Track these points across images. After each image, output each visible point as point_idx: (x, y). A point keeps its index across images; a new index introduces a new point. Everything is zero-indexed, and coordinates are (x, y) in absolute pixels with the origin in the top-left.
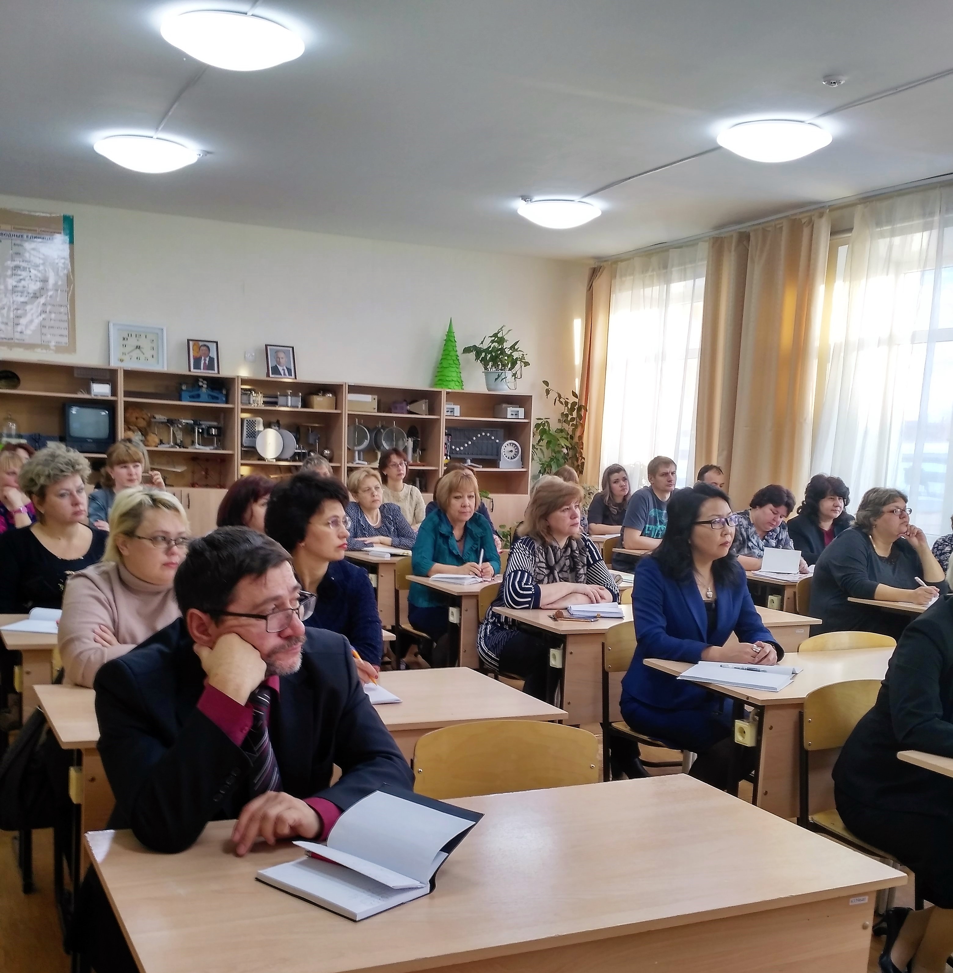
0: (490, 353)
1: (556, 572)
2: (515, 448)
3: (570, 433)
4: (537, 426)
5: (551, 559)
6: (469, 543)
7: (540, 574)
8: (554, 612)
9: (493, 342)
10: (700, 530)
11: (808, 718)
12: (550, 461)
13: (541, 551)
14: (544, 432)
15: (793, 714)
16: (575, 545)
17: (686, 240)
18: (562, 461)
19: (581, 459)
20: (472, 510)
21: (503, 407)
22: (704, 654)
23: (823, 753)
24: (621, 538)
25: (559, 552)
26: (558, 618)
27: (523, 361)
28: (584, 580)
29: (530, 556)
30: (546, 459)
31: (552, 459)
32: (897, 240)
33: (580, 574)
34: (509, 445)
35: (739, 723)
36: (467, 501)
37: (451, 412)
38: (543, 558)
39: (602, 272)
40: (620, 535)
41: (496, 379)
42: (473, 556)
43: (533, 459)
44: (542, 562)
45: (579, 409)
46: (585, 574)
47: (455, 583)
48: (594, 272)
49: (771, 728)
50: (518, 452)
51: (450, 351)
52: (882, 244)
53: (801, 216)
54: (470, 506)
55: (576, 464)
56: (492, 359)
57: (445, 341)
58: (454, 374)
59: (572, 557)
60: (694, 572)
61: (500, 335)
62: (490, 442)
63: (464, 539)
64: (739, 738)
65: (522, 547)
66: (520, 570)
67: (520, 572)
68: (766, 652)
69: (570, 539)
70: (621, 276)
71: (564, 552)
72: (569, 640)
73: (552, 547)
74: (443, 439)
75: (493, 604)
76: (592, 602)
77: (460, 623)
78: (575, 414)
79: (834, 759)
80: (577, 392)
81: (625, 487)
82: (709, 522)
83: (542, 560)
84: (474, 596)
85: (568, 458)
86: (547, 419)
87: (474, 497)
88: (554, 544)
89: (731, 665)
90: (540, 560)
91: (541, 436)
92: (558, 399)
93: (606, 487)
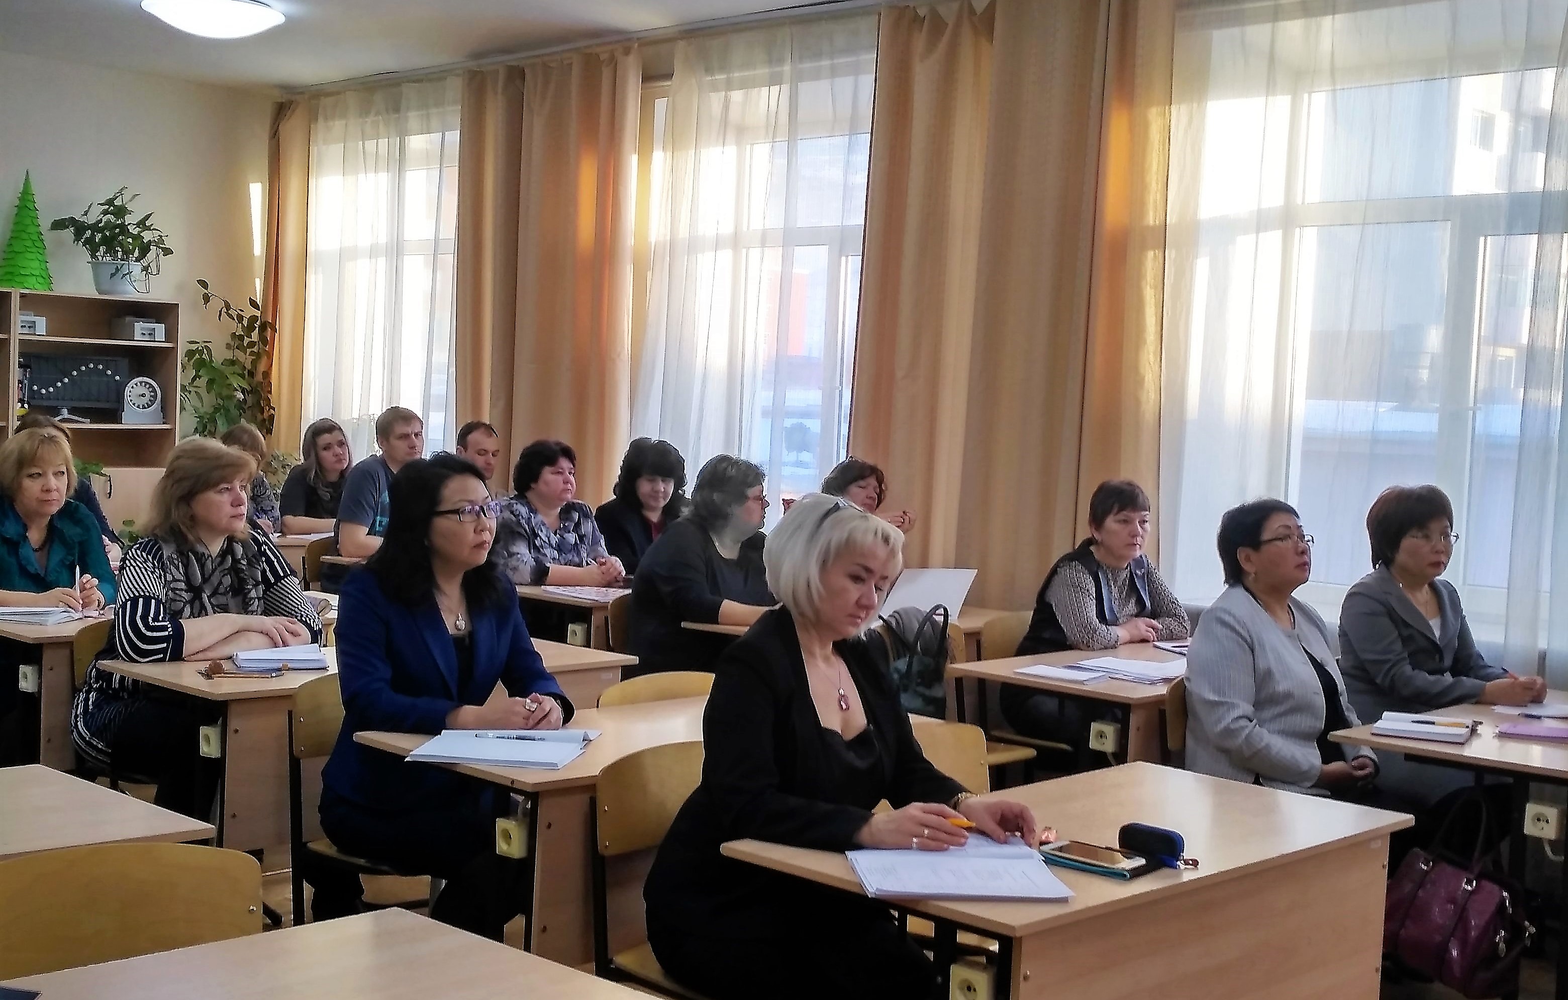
0: (101, 230)
1: (205, 597)
2: (151, 389)
3: (249, 366)
4: (190, 354)
5: (195, 574)
6: (58, 554)
7: (175, 600)
8: (207, 664)
9: (105, 213)
10: (442, 524)
11: (604, 807)
12: (213, 412)
13: (176, 562)
14: (201, 365)
15: (581, 801)
16: (239, 550)
17: (427, 71)
18: (234, 412)
19: (269, 410)
20: (61, 496)
21: (126, 321)
22: (449, 720)
23: (627, 858)
24: (335, 541)
25: (209, 563)
26: (214, 674)
27: (161, 246)
28: (257, 608)
29: (155, 571)
30: (207, 408)
31: (217, 409)
32: (737, 96)
33: (251, 599)
34: (139, 384)
35: (501, 824)
36: (53, 482)
37: (29, 327)
38: (180, 573)
39: (294, 111)
40: (333, 534)
41: (113, 275)
42: (65, 575)
43: (183, 408)
44: (179, 581)
45: (263, 327)
46: (259, 599)
47: (29, 623)
48: (281, 110)
49: (549, 826)
50: (155, 397)
51: (27, 225)
52: (716, 100)
53: (598, 50)
54: (58, 490)
55: (259, 417)
56: (105, 241)
57: (16, 208)
58: (36, 264)
59: (235, 570)
60: (435, 591)
61: (117, 202)
62: (105, 379)
63: (47, 547)
64: (502, 847)
65: (140, 556)
66: (140, 596)
67: (141, 600)
68: (544, 710)
69: (231, 540)
70: (326, 119)
71: (221, 563)
72: (233, 710)
73: (196, 554)
74: (15, 374)
75: (100, 656)
76: (276, 646)
77: (40, 692)
78: (255, 336)
79: (645, 867)
80: (259, 301)
81: (342, 457)
82: (456, 512)
83: (178, 576)
84: (66, 644)
85: (246, 407)
86: (207, 342)
87: (66, 473)
88: (200, 549)
89: (491, 733)
90: (173, 576)
91: (197, 371)
92: (224, 310)
93: (310, 455)
